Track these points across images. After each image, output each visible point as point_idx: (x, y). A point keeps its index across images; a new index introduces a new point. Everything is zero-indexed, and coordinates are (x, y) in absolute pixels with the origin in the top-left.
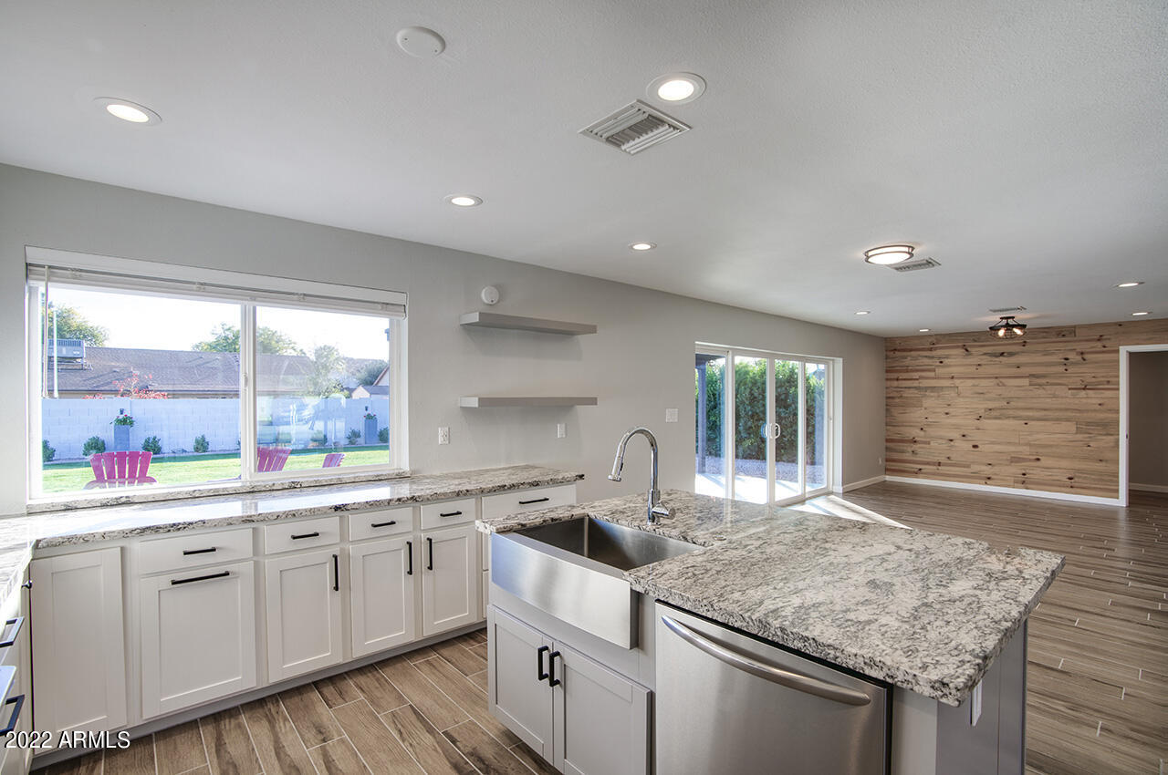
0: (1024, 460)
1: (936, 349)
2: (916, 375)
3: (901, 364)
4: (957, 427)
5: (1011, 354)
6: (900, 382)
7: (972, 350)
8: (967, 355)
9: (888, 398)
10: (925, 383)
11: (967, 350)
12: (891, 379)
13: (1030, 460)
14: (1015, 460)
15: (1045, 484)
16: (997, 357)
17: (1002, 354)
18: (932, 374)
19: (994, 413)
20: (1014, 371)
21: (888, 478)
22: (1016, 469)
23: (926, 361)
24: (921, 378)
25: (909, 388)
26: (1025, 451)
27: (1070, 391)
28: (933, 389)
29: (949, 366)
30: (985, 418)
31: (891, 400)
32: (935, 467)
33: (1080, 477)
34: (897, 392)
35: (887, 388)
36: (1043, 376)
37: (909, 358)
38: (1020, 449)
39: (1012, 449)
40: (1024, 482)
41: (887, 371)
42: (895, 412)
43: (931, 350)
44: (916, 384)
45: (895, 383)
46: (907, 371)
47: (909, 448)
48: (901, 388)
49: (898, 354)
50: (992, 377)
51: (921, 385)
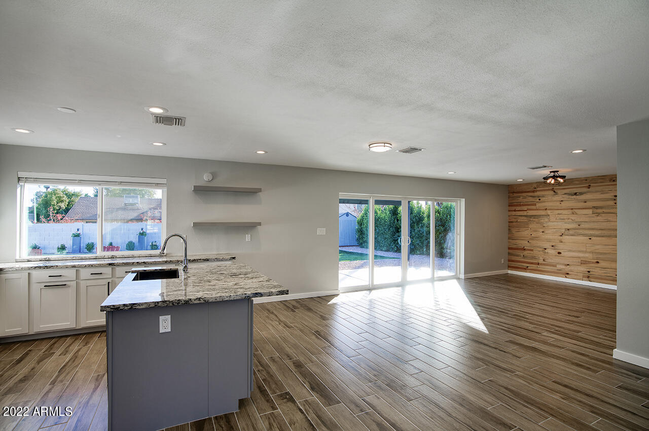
0: (589, 262)
1: (536, 191)
2: (525, 208)
3: (517, 201)
4: (549, 241)
6: (516, 212)
7: (559, 192)
8: (554, 195)
9: (509, 222)
10: (530, 213)
11: (554, 192)
12: (511, 211)
13: (593, 263)
14: (584, 263)
15: (602, 279)
16: (572, 195)
17: (575, 194)
18: (533, 207)
19: (571, 232)
21: (510, 272)
22: (583, 269)
23: (531, 199)
24: (528, 209)
25: (521, 216)
26: (588, 256)
28: (534, 216)
29: (544, 202)
30: (565, 235)
31: (511, 224)
32: (536, 266)
34: (515, 218)
35: (509, 216)
36: (601, 208)
37: (521, 197)
38: (587, 255)
39: (581, 255)
40: (589, 278)
41: (509, 206)
42: (514, 231)
43: (533, 192)
44: (525, 213)
45: (514, 213)
46: (520, 205)
47: (521, 253)
48: (517, 216)
49: (515, 195)
50: (569, 209)
51: (528, 214)
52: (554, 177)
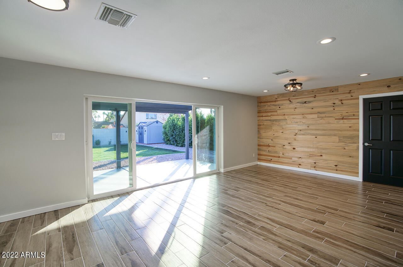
0: (315, 156)
1: (277, 101)
2: (269, 114)
3: (264, 109)
4: (286, 139)
5: (309, 102)
6: (263, 117)
7: (293, 101)
8: (290, 103)
9: (258, 125)
10: (273, 118)
11: (290, 101)
12: (260, 116)
13: (318, 156)
14: (311, 156)
15: (322, 168)
16: (303, 103)
17: (305, 102)
18: (275, 113)
19: (302, 132)
20: (310, 111)
21: (259, 163)
22: (311, 161)
23: (274, 107)
24: (272, 115)
25: (267, 120)
26: (315, 151)
27: (336, 120)
28: (276, 120)
29: (283, 109)
30: (298, 135)
31: (260, 126)
32: (277, 159)
33: (340, 165)
34: (262, 122)
35: (258, 120)
36: (323, 113)
37: (267, 106)
38: (313, 150)
39: (309, 150)
40: (314, 167)
41: (258, 113)
42: (262, 132)
43: (275, 101)
44: (269, 118)
45: (261, 118)
46: (266, 112)
47: (267, 149)
48: (264, 120)
49: (262, 104)
50: (301, 114)
51: (271, 119)
52: (293, 85)
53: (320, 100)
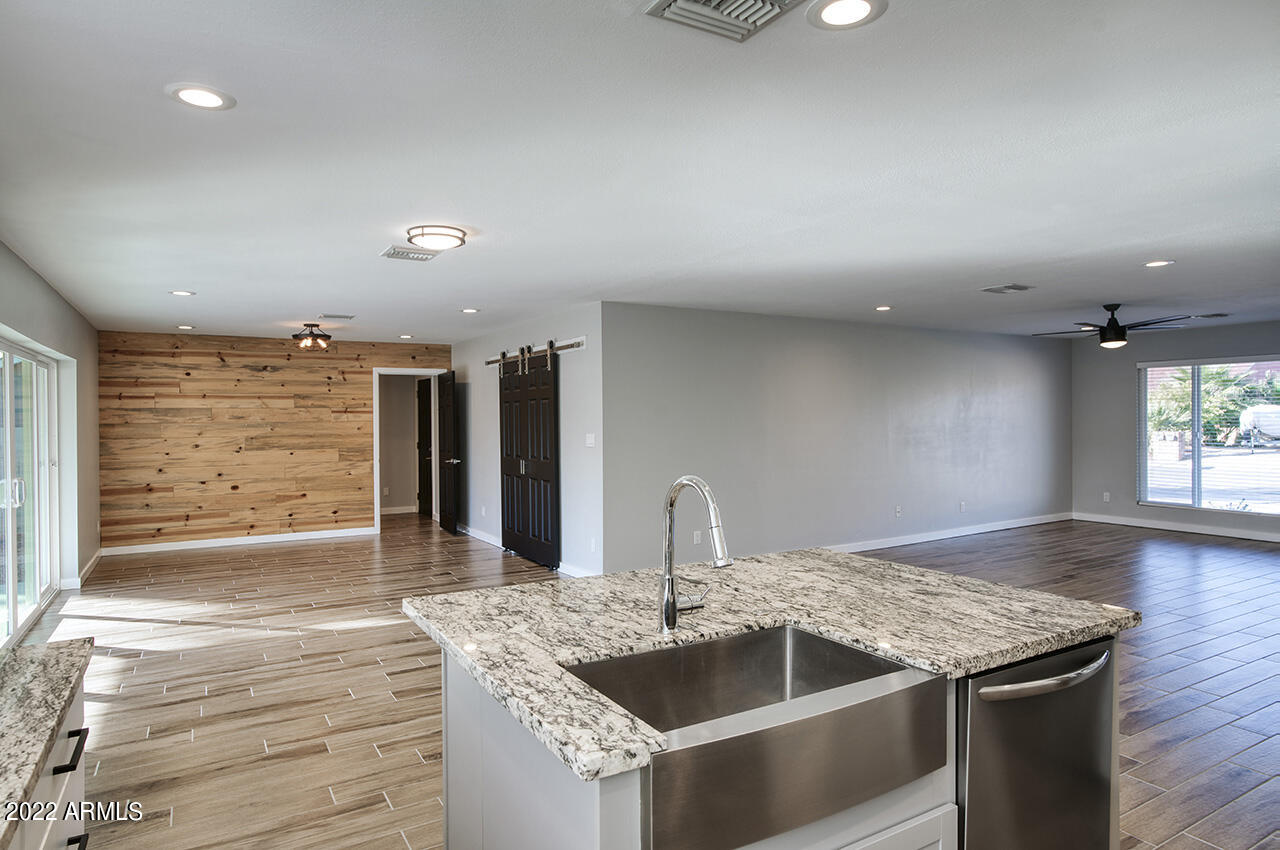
0: (290, 498)
1: (181, 355)
2: (149, 391)
3: (126, 373)
4: (211, 463)
5: (275, 369)
6: (124, 401)
7: (229, 360)
8: (222, 366)
9: (103, 426)
10: (164, 403)
11: (223, 360)
12: (108, 397)
13: (297, 497)
14: (281, 499)
16: (260, 371)
17: (265, 368)
18: (176, 390)
19: (256, 443)
20: (278, 389)
21: (105, 552)
23: (166, 372)
24: (159, 395)
25: (139, 410)
26: (292, 488)
27: (333, 415)
28: (177, 411)
29: (200, 380)
30: (246, 450)
31: (107, 429)
32: (182, 523)
33: (343, 510)
34: (119, 416)
35: (102, 410)
37: (139, 365)
38: (287, 484)
39: (277, 485)
40: (291, 525)
41: (102, 384)
42: (117, 446)
43: (173, 355)
44: (150, 404)
45: (116, 403)
46: (136, 385)
47: (138, 499)
48: (126, 410)
49: (120, 358)
50: (254, 397)
51: (158, 406)
52: (315, 337)
53: (300, 368)
